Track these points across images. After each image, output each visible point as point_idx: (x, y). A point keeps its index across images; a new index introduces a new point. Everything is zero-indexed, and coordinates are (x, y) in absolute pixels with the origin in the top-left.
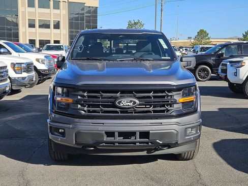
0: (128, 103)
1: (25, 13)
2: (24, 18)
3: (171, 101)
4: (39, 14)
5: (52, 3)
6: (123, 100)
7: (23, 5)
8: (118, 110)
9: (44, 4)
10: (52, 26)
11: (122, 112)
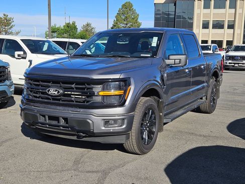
0: (54, 92)
1: (200, 14)
2: (199, 20)
3: (90, 94)
4: (214, 14)
5: (228, 3)
6: (51, 89)
7: (199, 8)
8: (50, 97)
9: (220, 4)
10: (226, 26)
11: (53, 99)
